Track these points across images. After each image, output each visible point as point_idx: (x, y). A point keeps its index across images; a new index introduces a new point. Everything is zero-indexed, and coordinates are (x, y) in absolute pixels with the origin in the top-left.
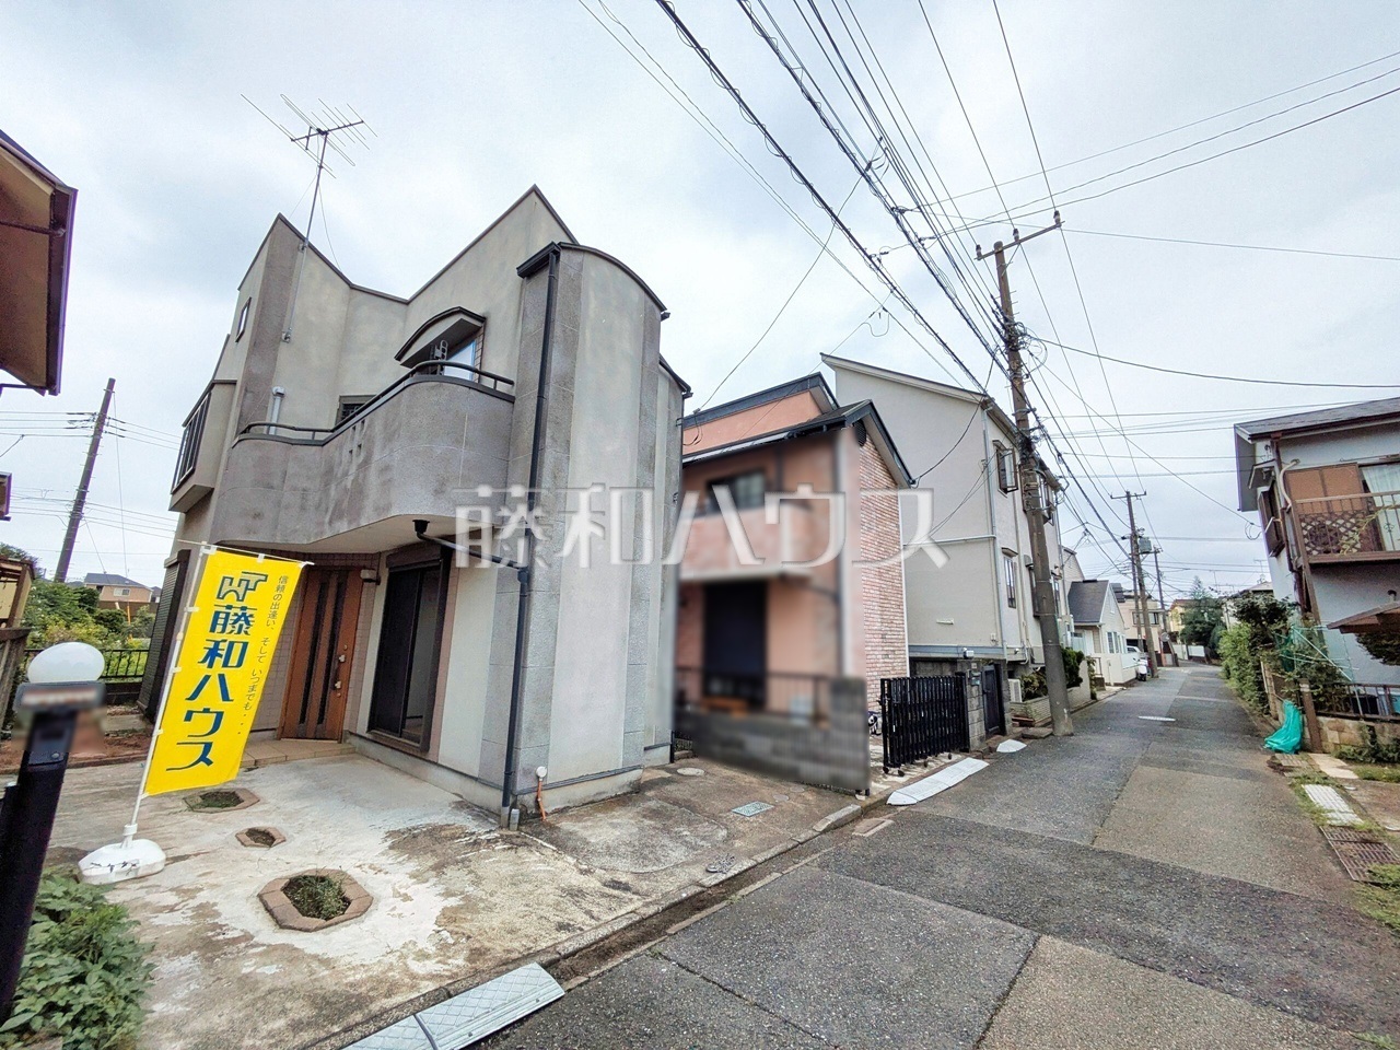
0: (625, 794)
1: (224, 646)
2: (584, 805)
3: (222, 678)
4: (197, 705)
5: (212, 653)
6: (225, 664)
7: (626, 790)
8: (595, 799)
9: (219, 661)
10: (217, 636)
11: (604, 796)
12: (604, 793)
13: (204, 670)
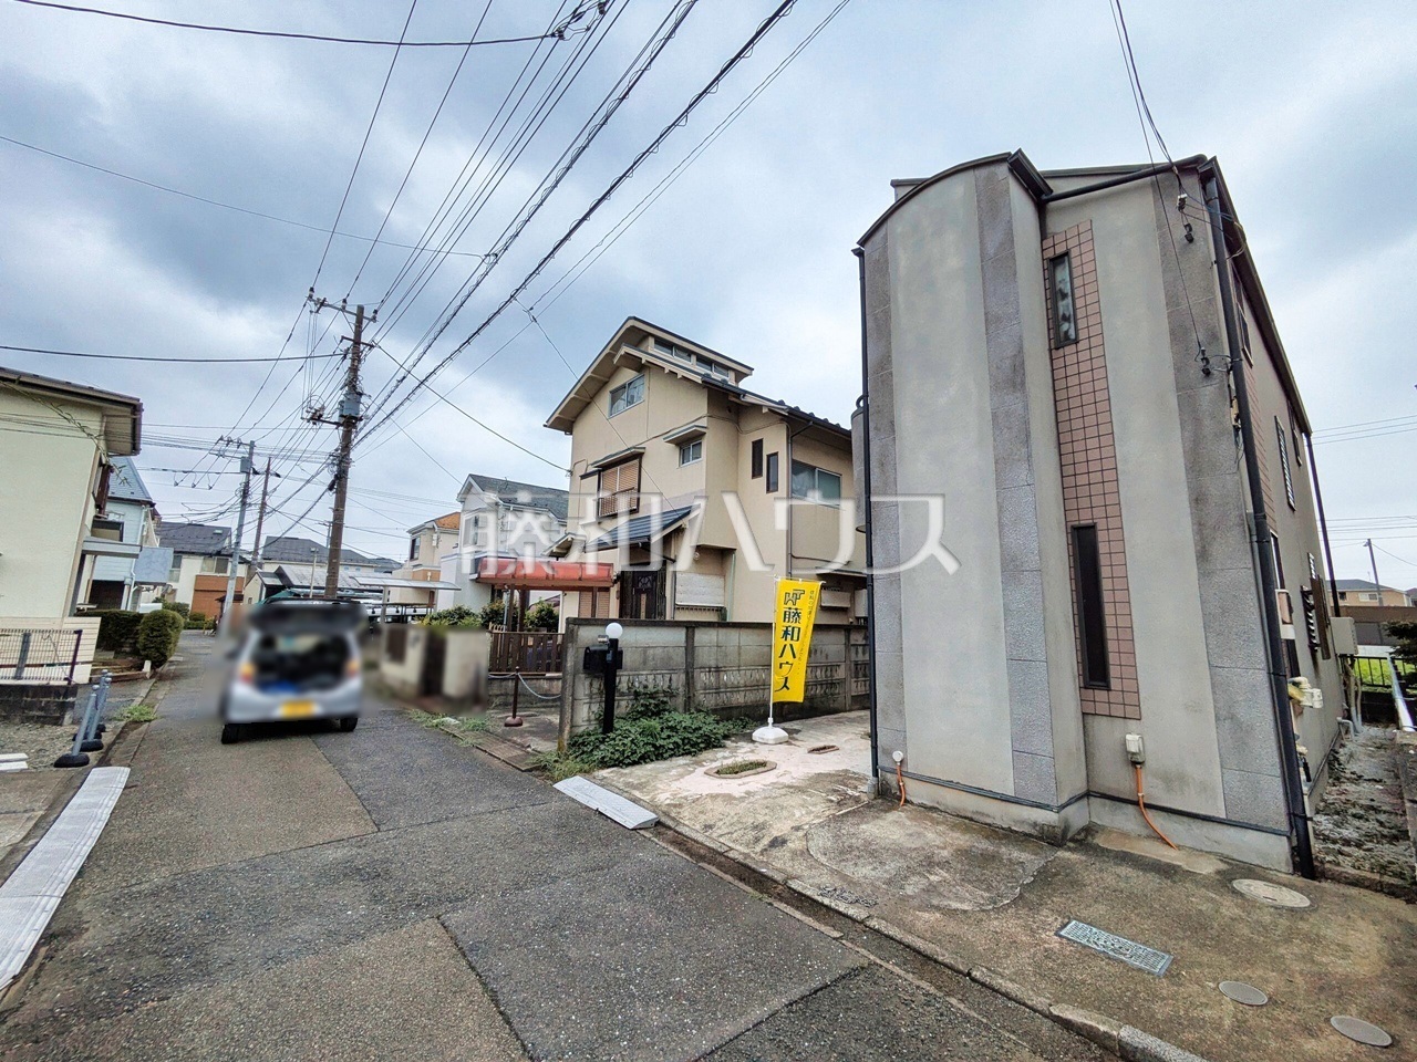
0: (1026, 834)
1: (790, 629)
2: (958, 816)
3: (791, 646)
4: (783, 660)
5: (786, 633)
6: (792, 639)
7: (1027, 829)
8: (976, 817)
9: (789, 637)
10: (788, 624)
11: (989, 821)
12: (988, 816)
13: (783, 642)
